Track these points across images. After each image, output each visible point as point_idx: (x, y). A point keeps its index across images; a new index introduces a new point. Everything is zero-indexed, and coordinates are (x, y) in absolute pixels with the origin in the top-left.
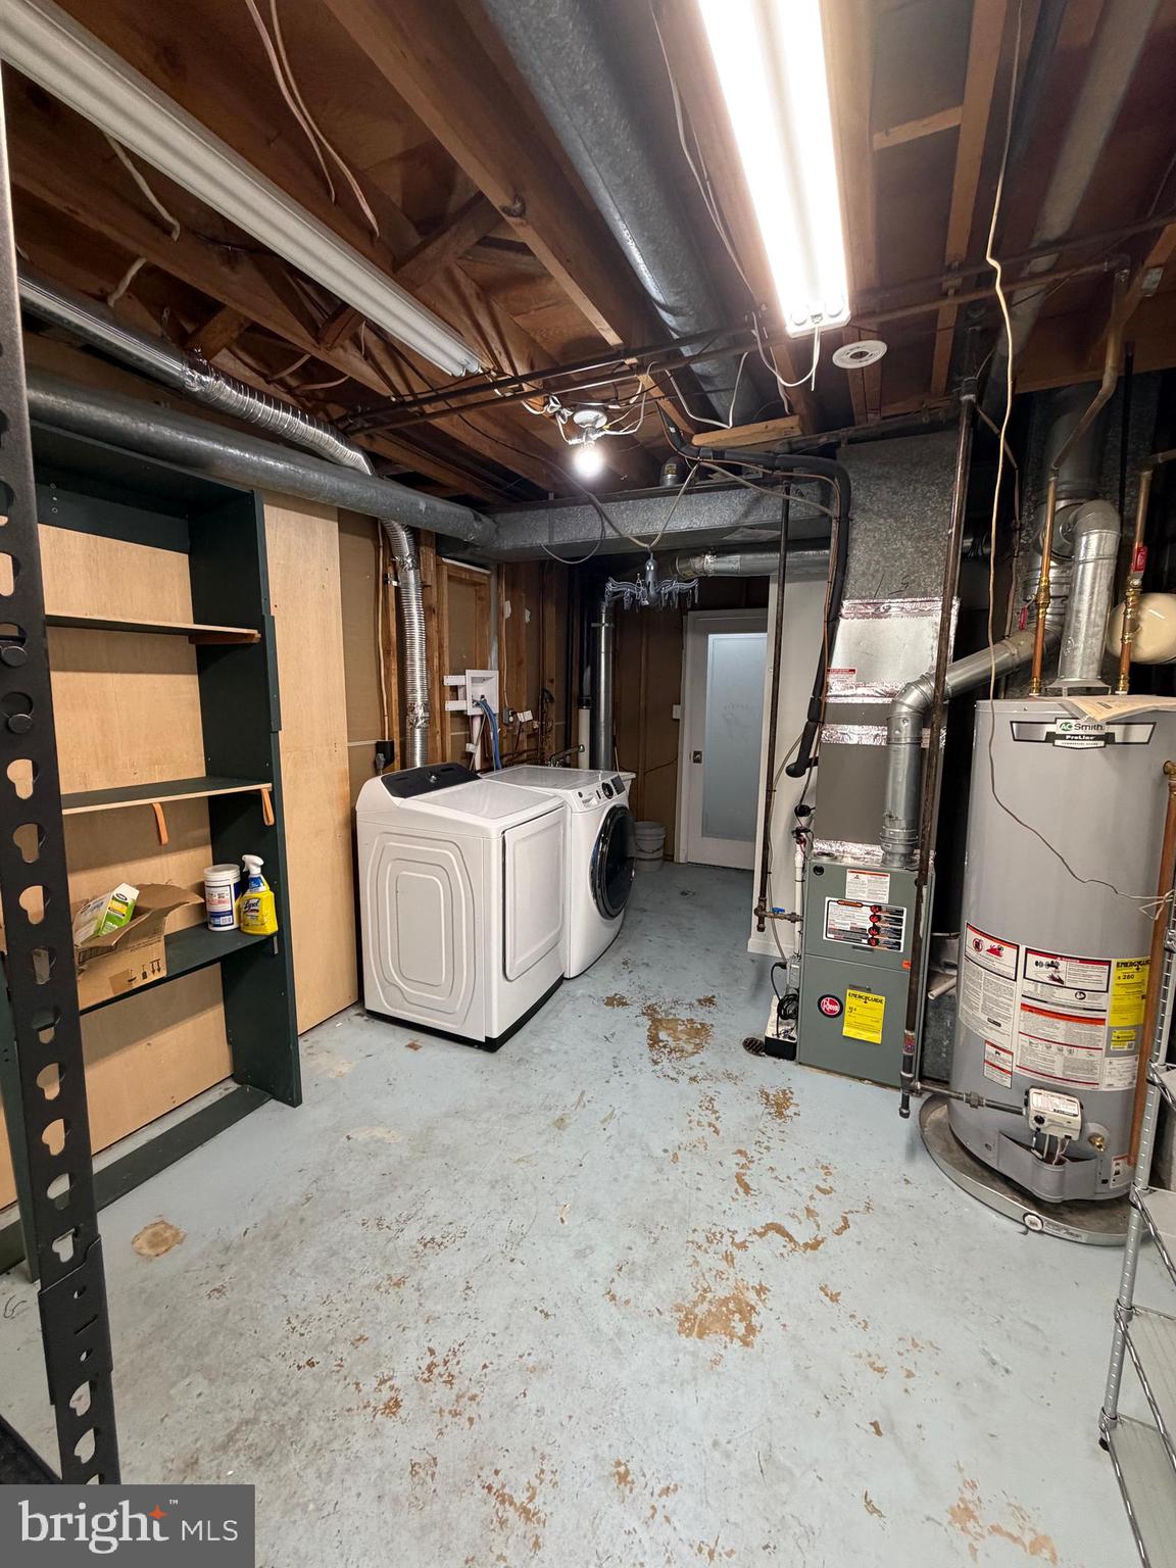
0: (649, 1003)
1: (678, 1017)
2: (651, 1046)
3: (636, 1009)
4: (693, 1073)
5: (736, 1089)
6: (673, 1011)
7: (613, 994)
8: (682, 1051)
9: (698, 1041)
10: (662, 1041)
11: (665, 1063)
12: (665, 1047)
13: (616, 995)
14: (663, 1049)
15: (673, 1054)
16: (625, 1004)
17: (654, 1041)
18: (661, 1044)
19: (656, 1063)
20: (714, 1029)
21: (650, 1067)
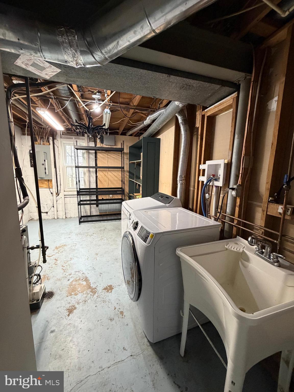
0: (96, 294)
1: (82, 294)
2: (86, 278)
3: (100, 289)
4: (71, 276)
5: (57, 277)
6: (85, 296)
7: (113, 292)
8: (76, 281)
9: (72, 287)
10: (84, 281)
11: (80, 275)
12: (82, 279)
13: (111, 292)
14: (82, 278)
15: (79, 278)
16: (105, 289)
17: (86, 280)
18: (84, 280)
19: (83, 273)
20: (66, 295)
21: (84, 272)
